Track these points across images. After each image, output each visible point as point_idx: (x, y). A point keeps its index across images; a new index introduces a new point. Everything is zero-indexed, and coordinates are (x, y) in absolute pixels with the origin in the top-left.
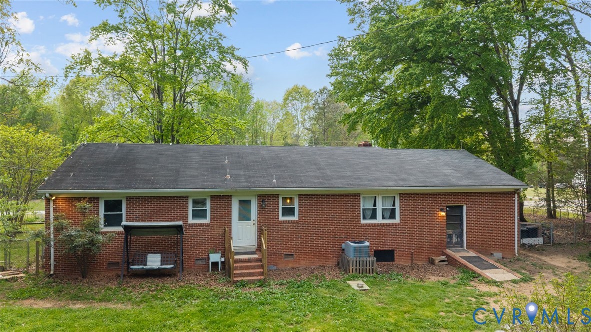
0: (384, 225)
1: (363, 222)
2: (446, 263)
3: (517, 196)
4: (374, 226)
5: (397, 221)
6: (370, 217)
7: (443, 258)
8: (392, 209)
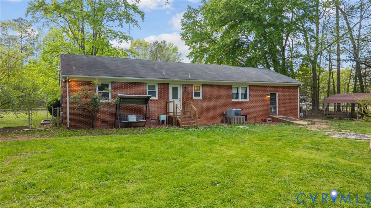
0: (242, 102)
1: (233, 100)
2: (271, 121)
3: (298, 88)
4: (238, 102)
5: (248, 100)
6: (235, 98)
7: (270, 119)
8: (245, 94)
